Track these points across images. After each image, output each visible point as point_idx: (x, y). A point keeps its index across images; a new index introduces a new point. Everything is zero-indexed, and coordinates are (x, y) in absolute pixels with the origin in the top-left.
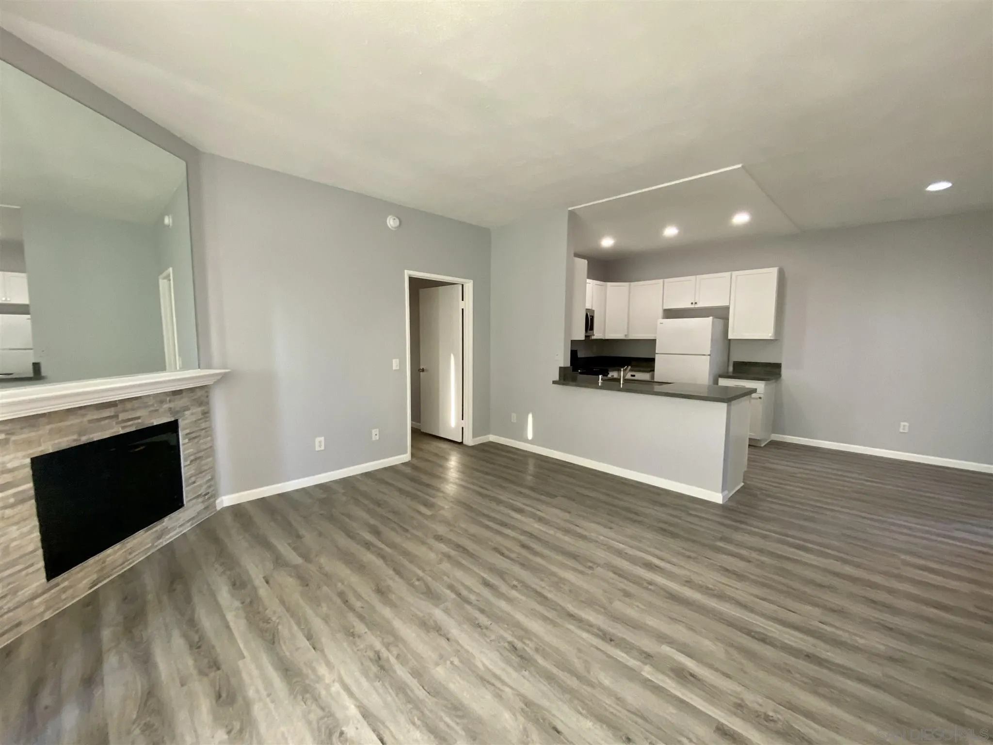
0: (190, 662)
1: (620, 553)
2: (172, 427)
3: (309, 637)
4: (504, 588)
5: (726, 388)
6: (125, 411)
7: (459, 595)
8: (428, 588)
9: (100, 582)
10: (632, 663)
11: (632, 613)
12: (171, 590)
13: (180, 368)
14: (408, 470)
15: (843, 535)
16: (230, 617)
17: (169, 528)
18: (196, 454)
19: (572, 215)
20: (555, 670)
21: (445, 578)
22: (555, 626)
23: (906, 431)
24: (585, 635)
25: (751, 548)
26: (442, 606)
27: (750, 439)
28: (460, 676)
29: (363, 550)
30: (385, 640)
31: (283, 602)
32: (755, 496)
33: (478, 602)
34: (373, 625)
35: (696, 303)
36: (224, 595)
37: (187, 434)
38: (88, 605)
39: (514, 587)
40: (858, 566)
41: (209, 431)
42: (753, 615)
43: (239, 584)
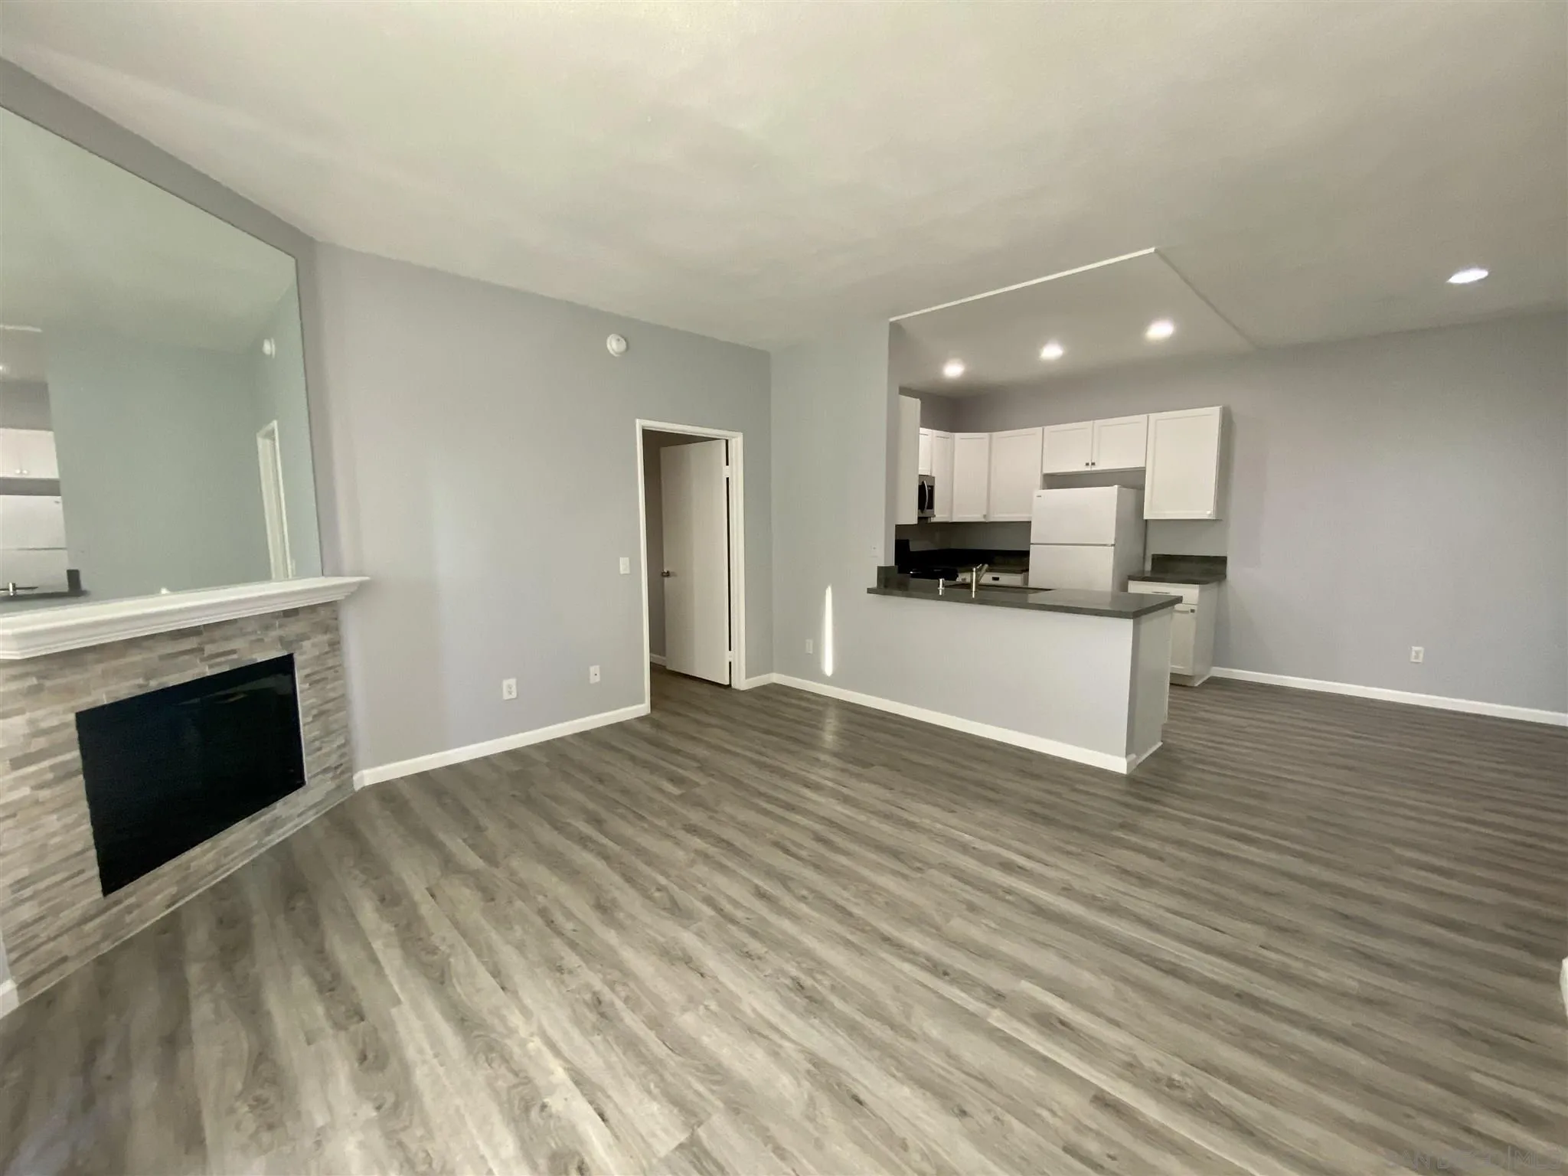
0: (320, 1010)
1: (965, 849)
2: (284, 666)
3: (496, 973)
4: (787, 900)
5: (1142, 596)
6: (212, 641)
7: (720, 911)
8: (674, 902)
9: (183, 897)
10: (973, 1005)
11: (977, 934)
12: (289, 909)
13: (293, 576)
14: (646, 729)
15: (1310, 818)
16: (377, 945)
17: (284, 817)
18: (321, 705)
19: (896, 329)
20: (858, 1017)
21: (700, 886)
22: (862, 954)
23: (1420, 660)
24: (907, 967)
25: (1165, 840)
26: (694, 927)
27: (1173, 675)
28: (719, 1027)
29: (576, 848)
30: (609, 977)
31: (456, 924)
32: (1178, 761)
33: (749, 921)
34: (589, 955)
35: (1093, 464)
36: (368, 914)
37: (308, 676)
38: (165, 932)
39: (803, 899)
40: (1328, 864)
41: (338, 672)
42: (1158, 936)
43: (391, 899)
